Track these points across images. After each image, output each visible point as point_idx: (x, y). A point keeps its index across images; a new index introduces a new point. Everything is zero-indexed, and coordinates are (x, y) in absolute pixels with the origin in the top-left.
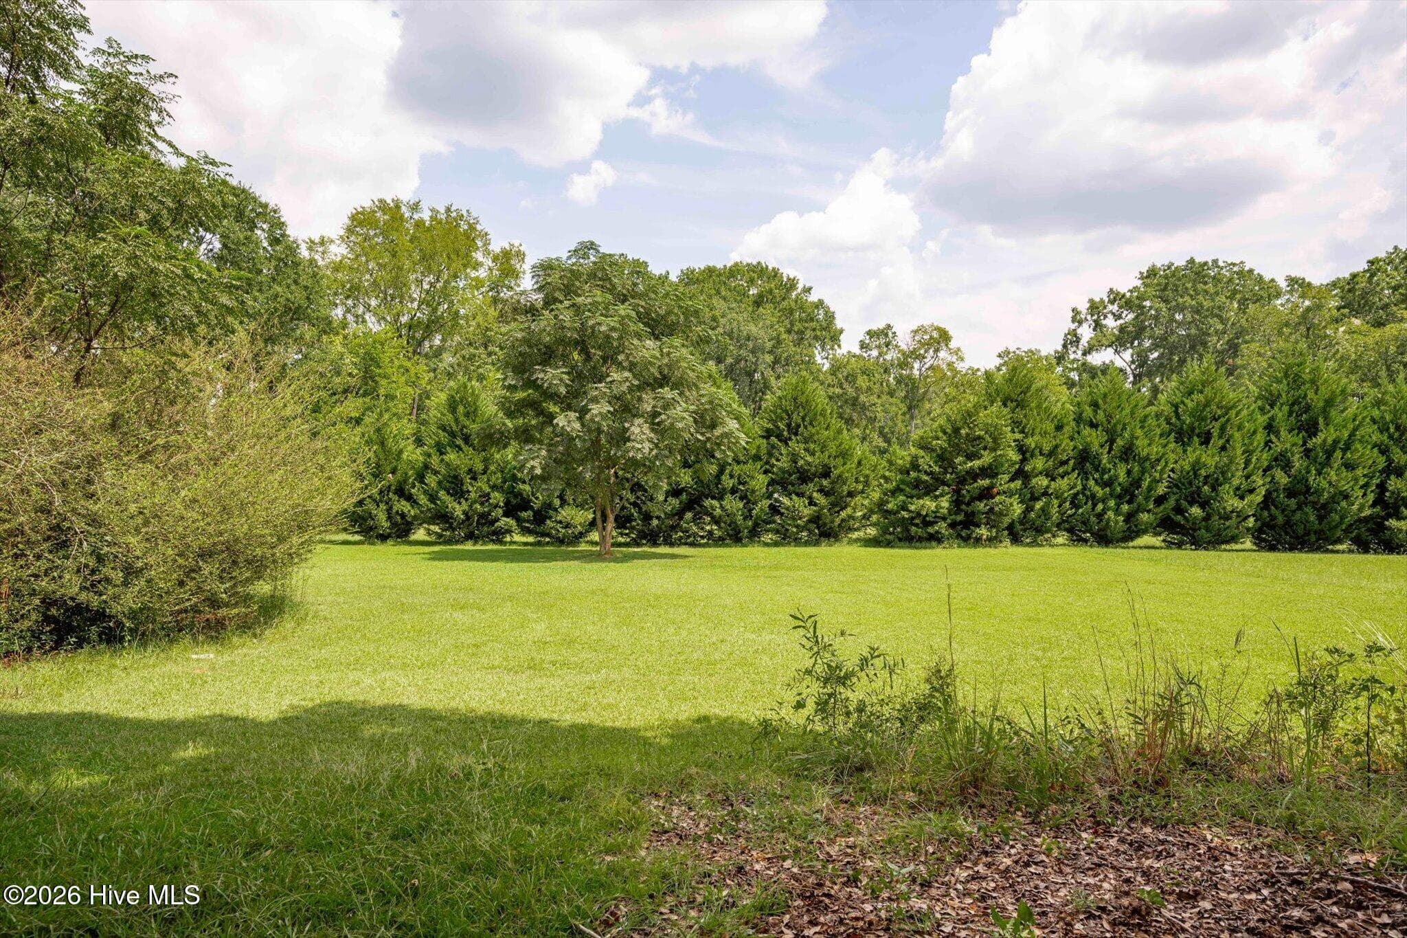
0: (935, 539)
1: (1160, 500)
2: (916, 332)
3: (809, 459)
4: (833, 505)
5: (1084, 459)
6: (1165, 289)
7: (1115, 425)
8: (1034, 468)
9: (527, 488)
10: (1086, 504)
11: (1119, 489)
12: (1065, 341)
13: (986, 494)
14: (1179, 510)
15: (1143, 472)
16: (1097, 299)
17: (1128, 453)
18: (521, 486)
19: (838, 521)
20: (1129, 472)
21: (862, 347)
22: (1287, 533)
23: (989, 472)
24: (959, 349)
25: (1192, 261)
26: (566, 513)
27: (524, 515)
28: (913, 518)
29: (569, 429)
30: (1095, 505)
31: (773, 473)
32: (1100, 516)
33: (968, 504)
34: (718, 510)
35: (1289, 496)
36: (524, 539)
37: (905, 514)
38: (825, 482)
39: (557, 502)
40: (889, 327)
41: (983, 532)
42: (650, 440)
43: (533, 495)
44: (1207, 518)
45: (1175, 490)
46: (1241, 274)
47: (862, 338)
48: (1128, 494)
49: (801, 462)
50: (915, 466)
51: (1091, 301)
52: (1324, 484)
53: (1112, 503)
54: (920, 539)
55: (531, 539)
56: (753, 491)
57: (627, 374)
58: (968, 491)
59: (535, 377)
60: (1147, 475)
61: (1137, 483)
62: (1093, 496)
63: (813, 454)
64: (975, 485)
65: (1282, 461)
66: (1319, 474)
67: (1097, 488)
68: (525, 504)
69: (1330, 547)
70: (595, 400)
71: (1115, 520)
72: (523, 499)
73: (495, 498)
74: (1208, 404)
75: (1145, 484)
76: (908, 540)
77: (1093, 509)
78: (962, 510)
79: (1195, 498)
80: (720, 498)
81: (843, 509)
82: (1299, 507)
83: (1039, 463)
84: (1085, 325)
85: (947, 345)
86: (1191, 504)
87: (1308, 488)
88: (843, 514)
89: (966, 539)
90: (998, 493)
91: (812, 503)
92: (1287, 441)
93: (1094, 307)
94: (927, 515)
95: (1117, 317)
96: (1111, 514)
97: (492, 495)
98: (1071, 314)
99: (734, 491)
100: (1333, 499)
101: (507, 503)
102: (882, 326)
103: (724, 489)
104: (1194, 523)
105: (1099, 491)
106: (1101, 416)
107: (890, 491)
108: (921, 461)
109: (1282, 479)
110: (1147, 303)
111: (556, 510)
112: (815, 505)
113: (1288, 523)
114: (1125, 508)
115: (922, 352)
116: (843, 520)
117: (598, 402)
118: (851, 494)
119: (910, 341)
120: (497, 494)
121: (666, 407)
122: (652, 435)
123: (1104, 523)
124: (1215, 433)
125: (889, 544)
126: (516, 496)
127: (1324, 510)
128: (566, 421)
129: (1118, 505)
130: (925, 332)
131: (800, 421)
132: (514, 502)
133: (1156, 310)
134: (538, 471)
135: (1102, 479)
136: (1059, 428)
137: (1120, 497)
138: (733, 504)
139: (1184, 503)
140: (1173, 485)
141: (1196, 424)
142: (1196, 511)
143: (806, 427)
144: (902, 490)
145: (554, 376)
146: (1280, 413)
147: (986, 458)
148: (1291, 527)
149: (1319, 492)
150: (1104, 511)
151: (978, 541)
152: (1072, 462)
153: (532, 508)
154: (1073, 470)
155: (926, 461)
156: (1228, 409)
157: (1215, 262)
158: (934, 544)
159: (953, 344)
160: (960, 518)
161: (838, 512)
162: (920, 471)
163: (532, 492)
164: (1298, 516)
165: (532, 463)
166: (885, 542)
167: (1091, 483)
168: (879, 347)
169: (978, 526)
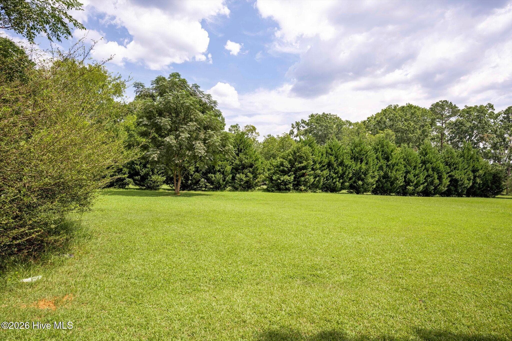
0: (288, 190)
1: (351, 179)
2: (246, 127)
3: (246, 161)
4: (254, 177)
5: (330, 165)
6: (317, 120)
7: (338, 155)
8: (316, 167)
9: (139, 167)
10: (330, 179)
11: (339, 175)
12: (290, 133)
13: (303, 175)
14: (355, 182)
15: (346, 170)
16: (298, 122)
17: (341, 164)
18: (136, 166)
19: (254, 183)
20: (342, 170)
21: (229, 130)
22: (382, 190)
23: (305, 168)
24: (258, 133)
25: (324, 113)
26: (154, 177)
27: (137, 177)
28: (281, 182)
29: (171, 142)
30: (333, 180)
31: (233, 165)
32: (334, 183)
33: (298, 178)
34: (214, 178)
35: (383, 179)
36: (135, 187)
37: (279, 181)
38: (251, 169)
39: (151, 173)
40: (237, 125)
41: (303, 188)
42: (204, 149)
43: (141, 170)
44: (363, 185)
45: (354, 176)
46: (336, 118)
47: (229, 127)
48: (342, 177)
49: (243, 162)
50: (282, 165)
51: (296, 122)
52: (393, 175)
53: (338, 179)
54: (283, 190)
55: (137, 187)
56: (226, 172)
57: (195, 123)
58: (299, 174)
59: (156, 121)
60: (347, 171)
61: (344, 173)
62: (332, 177)
63: (247, 159)
64: (301, 172)
65: (381, 168)
66: (391, 172)
67: (334, 174)
68: (137, 174)
69: (392, 194)
70: (183, 132)
71: (339, 185)
72: (136, 171)
73: (124, 171)
74: (361, 150)
75: (347, 174)
76: (279, 190)
77: (332, 181)
78: (296, 180)
79: (360, 179)
80: (215, 173)
81: (257, 178)
82: (386, 182)
83: (318, 166)
84: (295, 129)
85: (255, 131)
86: (359, 180)
87: (388, 177)
88: (257, 181)
89: (297, 190)
90: (307, 175)
91: (247, 176)
92: (383, 162)
93: (298, 124)
94: (286, 181)
95: (304, 127)
96: (337, 183)
97: (123, 169)
98: (291, 125)
99: (219, 171)
100: (394, 180)
101: (129, 173)
102: (235, 124)
103: (216, 170)
104: (359, 186)
105: (335, 176)
106: (334, 152)
107: (272, 173)
108: (284, 163)
109: (382, 173)
110: (313, 124)
111: (150, 176)
112: (248, 177)
113: (383, 187)
114: (341, 181)
115: (248, 133)
116: (256, 183)
117: (184, 133)
118: (260, 174)
119: (244, 129)
120: (125, 169)
121: (210, 137)
122: (205, 147)
123: (335, 185)
124: (364, 158)
125: (273, 191)
126: (133, 170)
127: (392, 183)
128: (170, 139)
129: (339, 180)
130: (249, 127)
131: (242, 148)
132: (132, 172)
133: (316, 126)
134: (156, 159)
135: (334, 171)
136: (322, 155)
137: (339, 177)
138: (219, 176)
139: (357, 180)
140: (354, 174)
141: (359, 156)
142: (360, 183)
143: (244, 150)
144: (277, 173)
145: (165, 122)
146: (379, 154)
147: (305, 163)
148: (383, 188)
149: (391, 178)
150: (335, 182)
151: (301, 191)
152: (326, 166)
153: (140, 175)
154: (327, 169)
155: (286, 163)
156: (367, 152)
157: (330, 114)
158: (287, 191)
159: (257, 131)
160: (296, 183)
161: (255, 180)
162: (284, 167)
163: (141, 169)
164: (386, 185)
165: (154, 155)
166: (271, 191)
167: (332, 173)
168: (234, 131)
169: (301, 186)
